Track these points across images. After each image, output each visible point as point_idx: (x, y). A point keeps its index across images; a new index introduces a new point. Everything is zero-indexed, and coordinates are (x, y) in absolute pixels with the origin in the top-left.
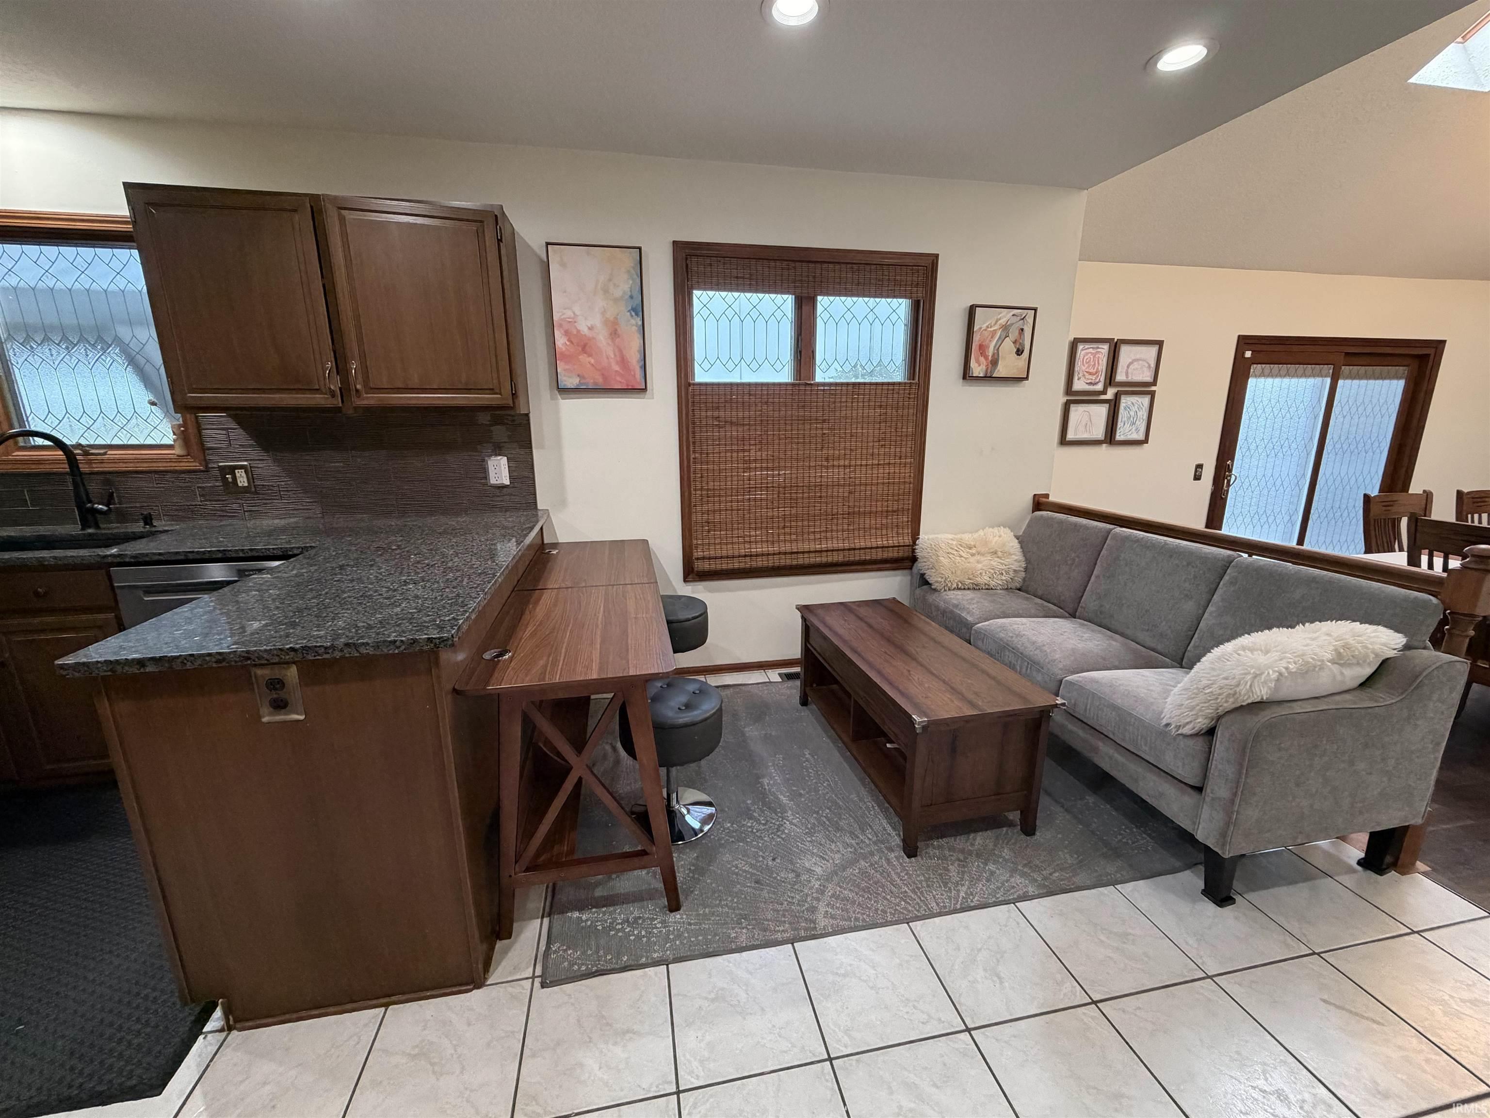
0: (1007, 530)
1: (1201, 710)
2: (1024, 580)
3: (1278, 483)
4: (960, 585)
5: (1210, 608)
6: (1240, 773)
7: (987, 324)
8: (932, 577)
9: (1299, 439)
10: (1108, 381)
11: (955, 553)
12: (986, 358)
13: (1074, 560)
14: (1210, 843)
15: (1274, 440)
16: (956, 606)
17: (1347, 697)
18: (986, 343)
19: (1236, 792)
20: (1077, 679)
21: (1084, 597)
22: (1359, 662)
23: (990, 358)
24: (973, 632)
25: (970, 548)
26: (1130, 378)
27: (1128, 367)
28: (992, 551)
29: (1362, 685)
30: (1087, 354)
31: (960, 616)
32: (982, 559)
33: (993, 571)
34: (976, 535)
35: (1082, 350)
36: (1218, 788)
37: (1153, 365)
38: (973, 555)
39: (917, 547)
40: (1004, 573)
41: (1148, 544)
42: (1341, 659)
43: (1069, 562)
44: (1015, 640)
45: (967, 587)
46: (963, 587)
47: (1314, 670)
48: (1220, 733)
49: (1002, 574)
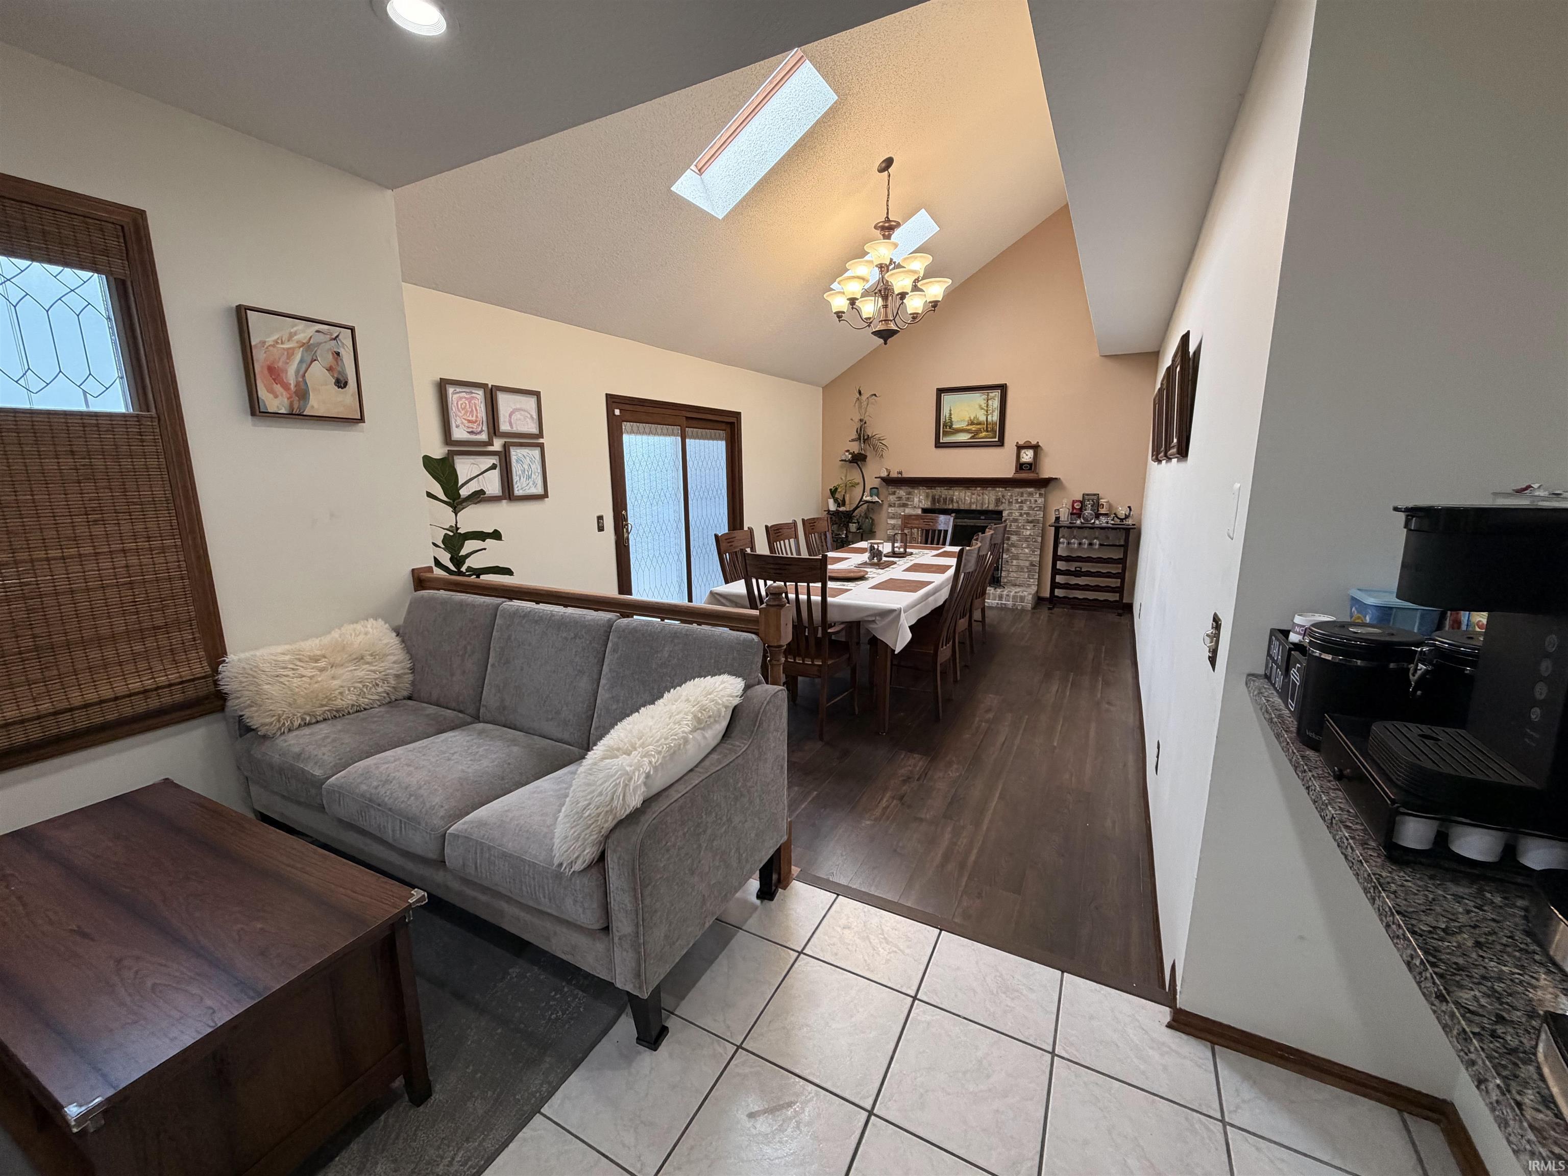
0: (380, 622)
1: (585, 840)
2: (413, 683)
3: (664, 528)
4: (308, 718)
5: (603, 681)
6: (636, 899)
7: (275, 337)
8: (255, 719)
9: (670, 489)
10: (492, 431)
11: (290, 673)
12: (286, 387)
13: (465, 647)
14: (629, 988)
15: (653, 491)
16: (298, 756)
17: (715, 756)
18: (280, 364)
19: (637, 923)
20: (462, 827)
21: (484, 692)
22: (716, 719)
23: (292, 387)
24: (324, 793)
25: (317, 661)
26: (515, 429)
27: (510, 416)
28: (354, 657)
29: (724, 736)
30: (461, 398)
31: (303, 771)
32: (340, 671)
33: (360, 685)
34: (326, 640)
35: (454, 393)
36: (622, 925)
37: (535, 416)
38: (322, 670)
39: (220, 676)
40: (381, 684)
41: (536, 618)
42: (700, 725)
43: (461, 653)
44: (382, 791)
45: (319, 718)
46: (314, 720)
47: (679, 749)
48: (611, 860)
49: (377, 685)
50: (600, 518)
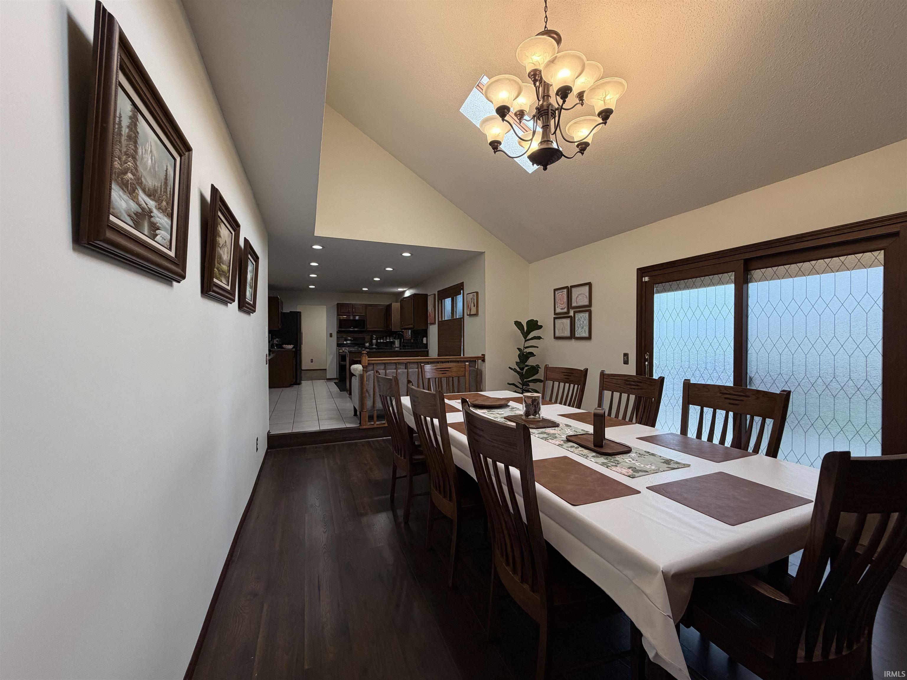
10: (569, 307)
12: (469, 309)
18: (469, 304)
26: (578, 304)
27: (577, 298)
30: (560, 295)
35: (557, 294)
37: (588, 296)
50: (626, 355)
